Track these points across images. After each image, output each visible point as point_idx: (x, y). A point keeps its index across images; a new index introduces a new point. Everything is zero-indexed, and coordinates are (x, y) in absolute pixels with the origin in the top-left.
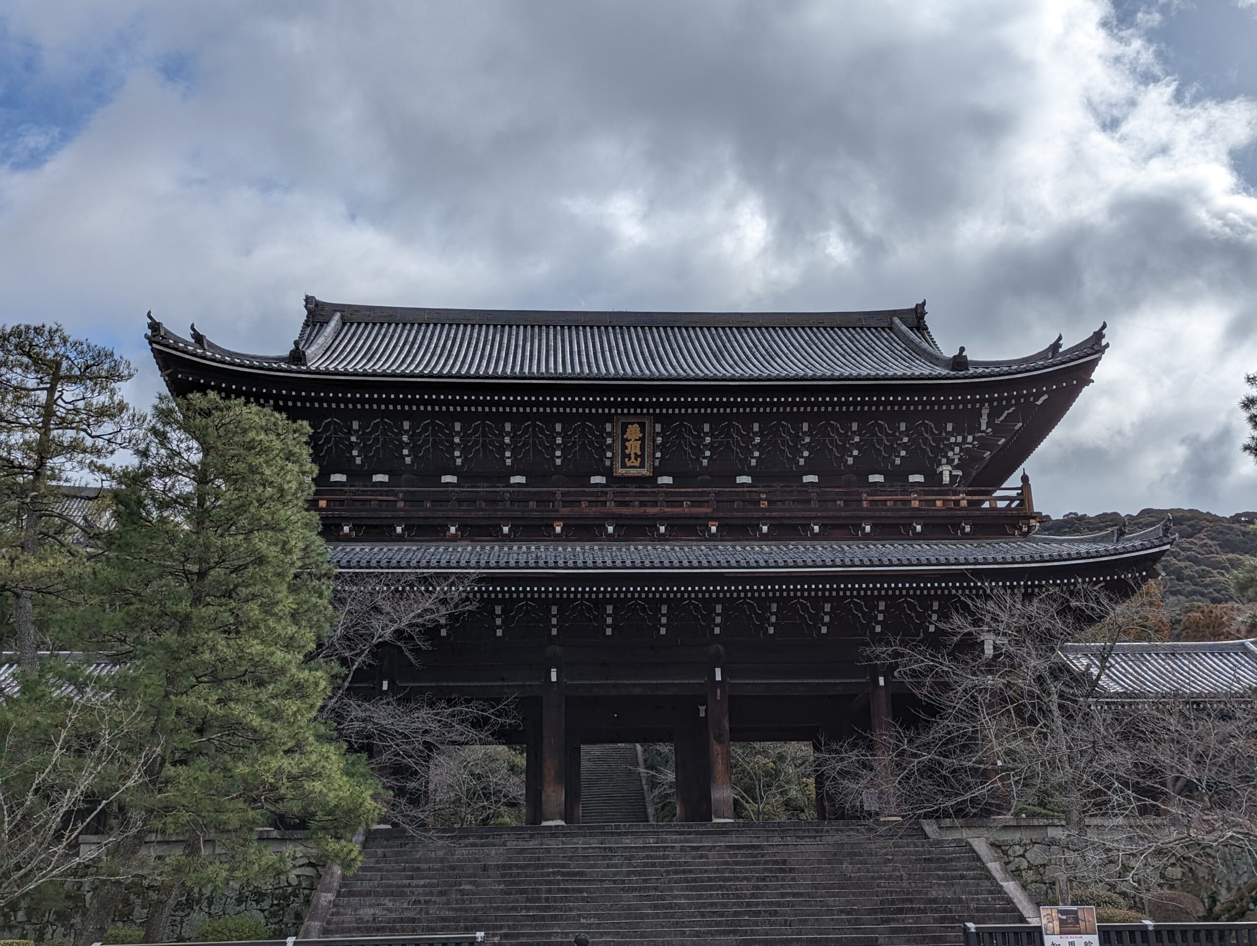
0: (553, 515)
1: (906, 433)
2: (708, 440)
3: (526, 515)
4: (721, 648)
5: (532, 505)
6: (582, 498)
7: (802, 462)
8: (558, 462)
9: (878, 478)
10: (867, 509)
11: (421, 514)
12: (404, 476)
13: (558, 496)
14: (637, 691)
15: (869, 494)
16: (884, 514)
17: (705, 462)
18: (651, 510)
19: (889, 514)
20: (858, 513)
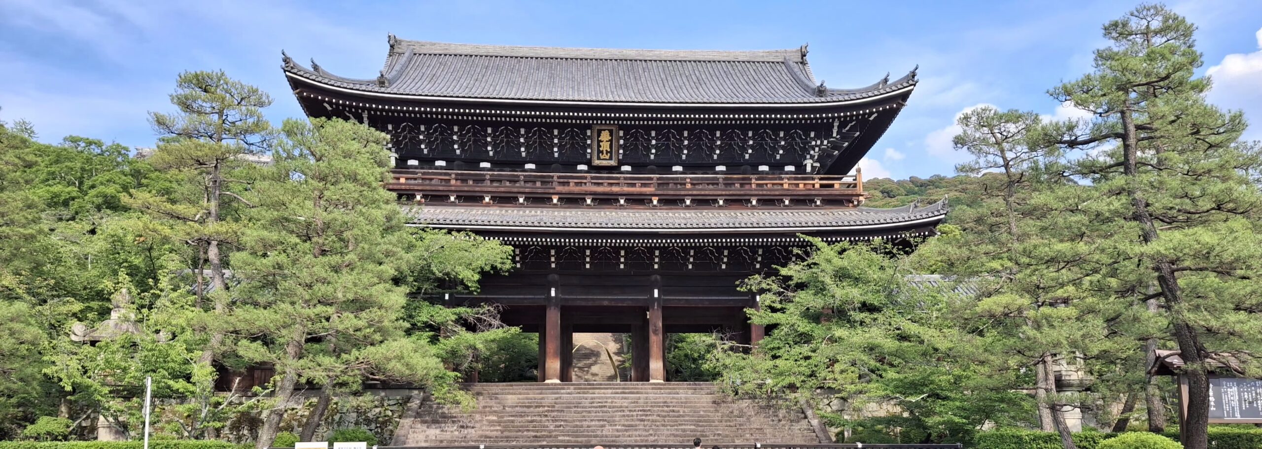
0: (551, 191)
1: (784, 139)
2: (654, 142)
3: (534, 191)
4: (658, 277)
5: (538, 184)
6: (570, 180)
7: (715, 157)
8: (556, 155)
9: (764, 168)
10: (755, 190)
11: (466, 189)
12: (456, 163)
13: (555, 179)
14: (606, 303)
15: (757, 179)
16: (765, 193)
17: (652, 157)
18: (615, 189)
19: (769, 193)
20: (748, 192)
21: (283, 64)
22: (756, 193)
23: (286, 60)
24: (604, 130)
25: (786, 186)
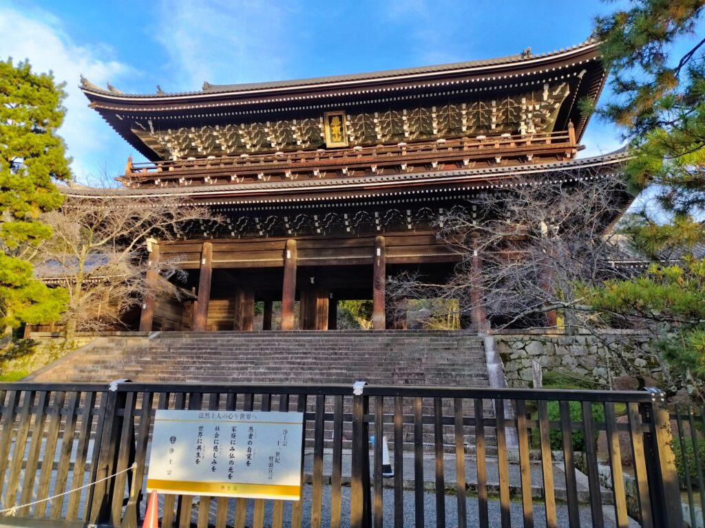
2: (376, 121)
4: (382, 238)
5: (275, 162)
6: (302, 158)
7: (435, 132)
8: (299, 143)
9: (482, 138)
10: (466, 151)
13: (289, 157)
15: (468, 143)
16: (477, 153)
17: (379, 137)
18: (339, 161)
19: (480, 153)
20: (462, 154)
21: (81, 85)
22: (468, 153)
23: (83, 81)
24: (335, 116)
25: (497, 146)
